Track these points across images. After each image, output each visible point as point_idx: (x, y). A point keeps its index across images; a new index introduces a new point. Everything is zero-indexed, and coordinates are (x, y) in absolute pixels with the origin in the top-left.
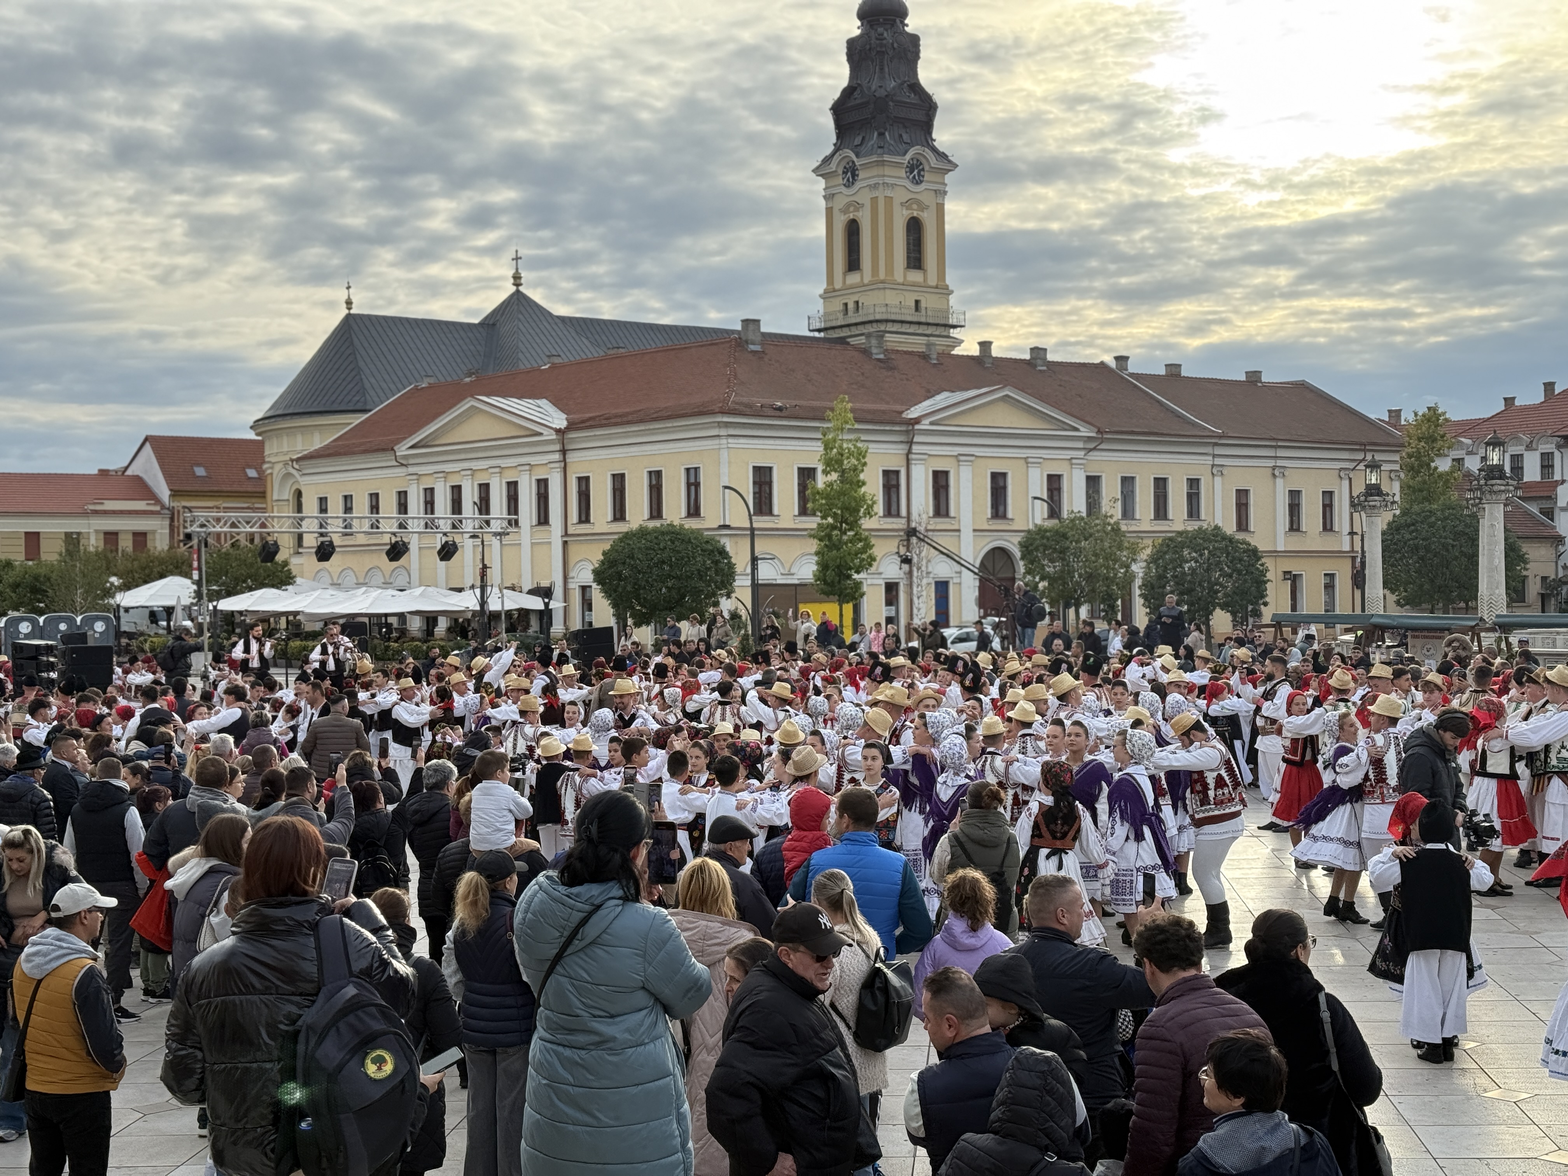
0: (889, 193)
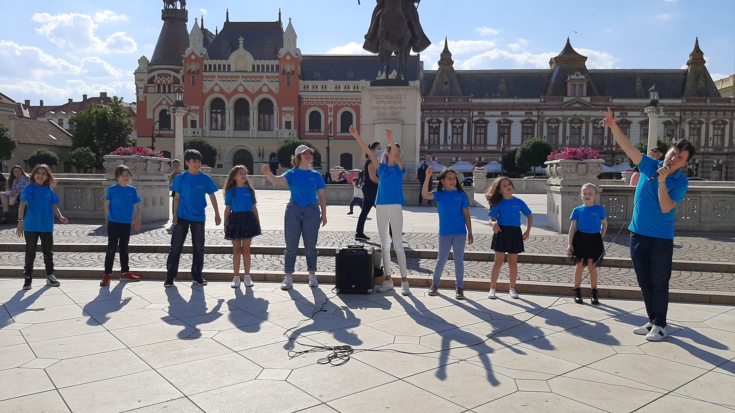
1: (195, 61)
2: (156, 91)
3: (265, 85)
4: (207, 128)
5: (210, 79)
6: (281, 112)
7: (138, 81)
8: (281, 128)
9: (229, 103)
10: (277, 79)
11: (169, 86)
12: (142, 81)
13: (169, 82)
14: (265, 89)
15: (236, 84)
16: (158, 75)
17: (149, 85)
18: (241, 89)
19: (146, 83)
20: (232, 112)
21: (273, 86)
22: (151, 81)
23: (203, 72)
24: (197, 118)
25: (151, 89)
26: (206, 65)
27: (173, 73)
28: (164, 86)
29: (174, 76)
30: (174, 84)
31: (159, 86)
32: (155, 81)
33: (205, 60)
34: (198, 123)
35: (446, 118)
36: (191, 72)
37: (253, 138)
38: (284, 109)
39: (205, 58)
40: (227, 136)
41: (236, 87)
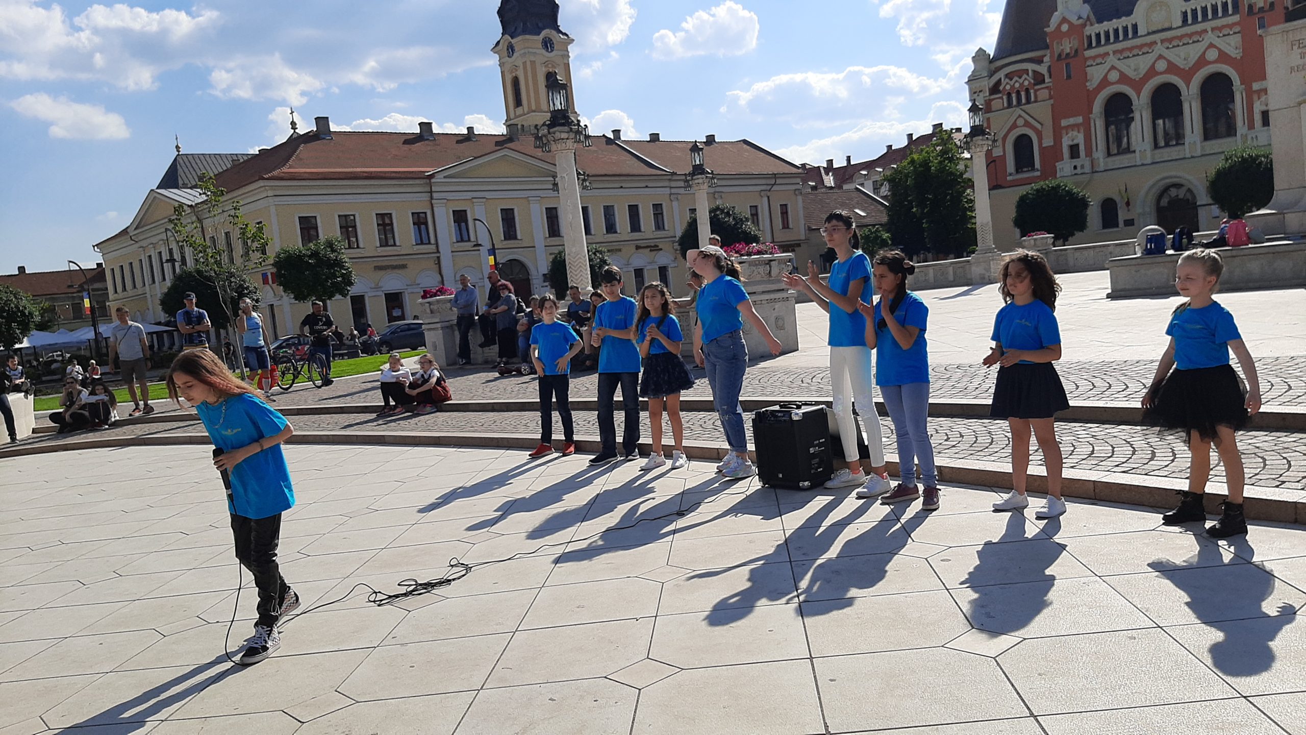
0: (533, 59)
1: (1068, 34)
2: (1005, 105)
3: (1211, 45)
4: (1099, 154)
5: (1099, 60)
6: (1250, 94)
7: (973, 93)
8: (1251, 126)
9: (1139, 98)
10: (1237, 29)
11: (1027, 91)
12: (981, 94)
13: (1026, 83)
14: (1212, 55)
15: (1150, 58)
16: (1007, 76)
17: (992, 97)
18: (1161, 66)
19: (988, 94)
20: (1147, 115)
21: (1229, 45)
22: (995, 89)
23: (1085, 50)
24: (1080, 139)
25: (996, 104)
26: (1090, 36)
27: (1031, 67)
28: (1018, 93)
29: (1034, 72)
30: (1035, 85)
31: (1009, 95)
32: (1001, 88)
33: (1087, 28)
34: (1082, 148)
36: (1063, 56)
37: (1192, 157)
38: (1255, 87)
39: (1088, 23)
40: (1139, 163)
41: (1151, 63)
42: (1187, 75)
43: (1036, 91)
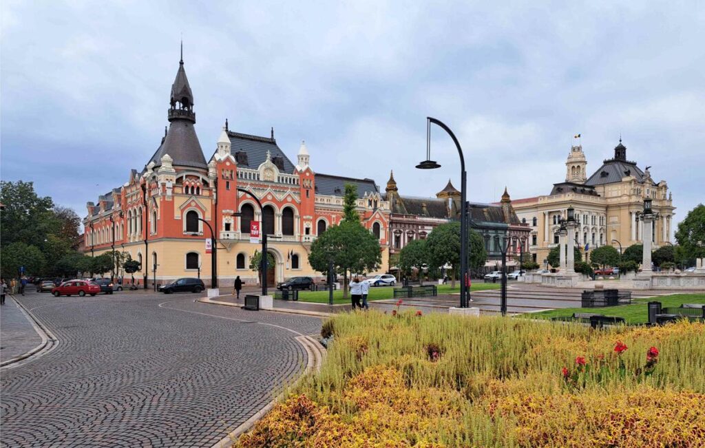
2: (184, 192)
3: (290, 195)
5: (242, 185)
6: (302, 220)
8: (302, 233)
10: (299, 192)
11: (198, 189)
12: (170, 181)
13: (198, 184)
14: (289, 199)
15: (265, 192)
16: (187, 176)
17: (177, 185)
18: (270, 197)
19: (175, 183)
21: (295, 197)
22: (179, 180)
25: (179, 189)
27: (201, 177)
28: (193, 188)
29: (203, 179)
30: (204, 186)
31: (187, 187)
32: (183, 182)
34: (233, 225)
35: (404, 230)
37: (279, 241)
38: (304, 217)
39: (236, 166)
41: (265, 195)
42: (280, 203)
43: (202, 190)
